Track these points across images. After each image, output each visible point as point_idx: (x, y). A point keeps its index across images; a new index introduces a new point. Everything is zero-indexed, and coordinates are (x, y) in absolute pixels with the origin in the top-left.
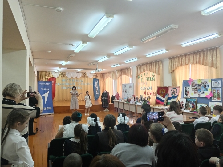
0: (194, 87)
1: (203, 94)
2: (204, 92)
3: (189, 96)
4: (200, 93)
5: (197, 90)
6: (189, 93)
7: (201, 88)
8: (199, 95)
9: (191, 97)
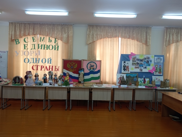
0: (135, 61)
1: (145, 69)
2: (146, 67)
3: (128, 71)
4: (142, 68)
5: (139, 65)
6: (128, 68)
7: (143, 63)
8: (140, 69)
9: (131, 72)
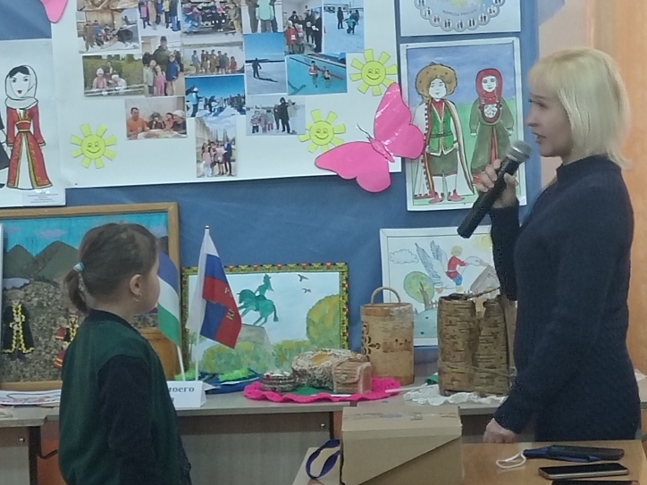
0: (125, 36)
1: (276, 139)
2: (282, 113)
3: (40, 177)
4: (235, 125)
5: (180, 83)
6: (36, 141)
7: (240, 57)
8: (207, 148)
9: (74, 195)
